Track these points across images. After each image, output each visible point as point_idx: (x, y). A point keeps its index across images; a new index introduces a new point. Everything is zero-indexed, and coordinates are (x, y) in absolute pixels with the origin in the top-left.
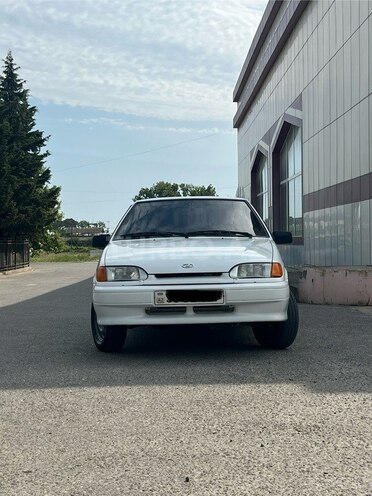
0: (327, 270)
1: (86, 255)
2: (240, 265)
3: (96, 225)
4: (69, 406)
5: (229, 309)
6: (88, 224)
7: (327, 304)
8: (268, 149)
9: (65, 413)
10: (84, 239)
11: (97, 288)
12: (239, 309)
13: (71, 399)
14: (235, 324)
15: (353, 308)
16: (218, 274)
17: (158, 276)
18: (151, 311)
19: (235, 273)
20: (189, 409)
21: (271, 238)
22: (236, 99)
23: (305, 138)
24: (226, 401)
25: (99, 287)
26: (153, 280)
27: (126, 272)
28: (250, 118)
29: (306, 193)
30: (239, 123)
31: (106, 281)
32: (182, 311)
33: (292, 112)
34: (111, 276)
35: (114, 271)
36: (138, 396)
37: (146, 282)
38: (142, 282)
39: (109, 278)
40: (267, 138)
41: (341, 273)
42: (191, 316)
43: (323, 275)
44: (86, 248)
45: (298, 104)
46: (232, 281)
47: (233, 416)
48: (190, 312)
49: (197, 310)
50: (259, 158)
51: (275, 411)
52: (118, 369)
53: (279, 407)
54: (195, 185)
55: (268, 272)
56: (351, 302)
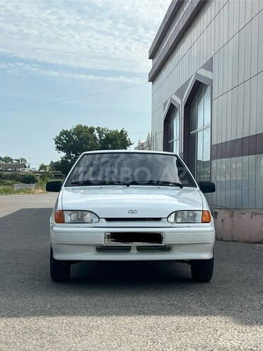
0: (236, 212)
1: (10, 187)
2: (176, 213)
3: (18, 161)
4: (46, 330)
5: (167, 249)
6: (11, 160)
7: (235, 241)
8: (180, 103)
9: (44, 336)
10: (8, 173)
11: (55, 228)
12: (174, 248)
13: (44, 324)
14: (170, 261)
15: (258, 245)
16: (158, 219)
17: (108, 220)
18: (101, 249)
19: (172, 219)
20: (145, 333)
21: (198, 188)
22: (152, 57)
23: (215, 96)
24: (174, 327)
25: (58, 228)
26: (104, 223)
27: (80, 216)
28: (164, 74)
29: (214, 143)
30: (153, 78)
31: (64, 222)
32: (128, 249)
33: (203, 72)
34: (67, 218)
35: (70, 215)
36: (99, 322)
37: (98, 225)
38: (94, 225)
39: (66, 221)
40: (179, 93)
41: (247, 215)
42: (135, 254)
43: (232, 216)
44: (10, 182)
45: (209, 66)
46: (170, 225)
47: (183, 341)
48: (134, 250)
49: (140, 249)
50: (172, 110)
51: (215, 336)
52: (75, 298)
53: (219, 334)
54: (110, 129)
55: (199, 219)
56: (254, 240)
